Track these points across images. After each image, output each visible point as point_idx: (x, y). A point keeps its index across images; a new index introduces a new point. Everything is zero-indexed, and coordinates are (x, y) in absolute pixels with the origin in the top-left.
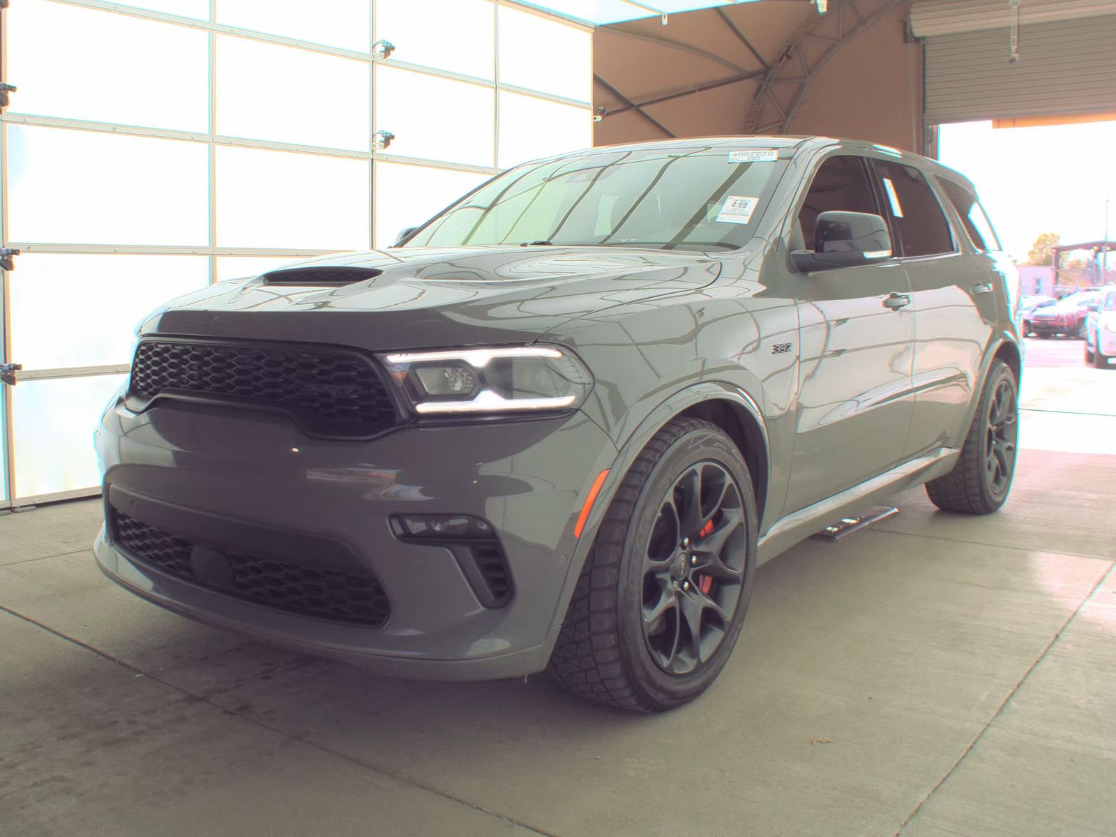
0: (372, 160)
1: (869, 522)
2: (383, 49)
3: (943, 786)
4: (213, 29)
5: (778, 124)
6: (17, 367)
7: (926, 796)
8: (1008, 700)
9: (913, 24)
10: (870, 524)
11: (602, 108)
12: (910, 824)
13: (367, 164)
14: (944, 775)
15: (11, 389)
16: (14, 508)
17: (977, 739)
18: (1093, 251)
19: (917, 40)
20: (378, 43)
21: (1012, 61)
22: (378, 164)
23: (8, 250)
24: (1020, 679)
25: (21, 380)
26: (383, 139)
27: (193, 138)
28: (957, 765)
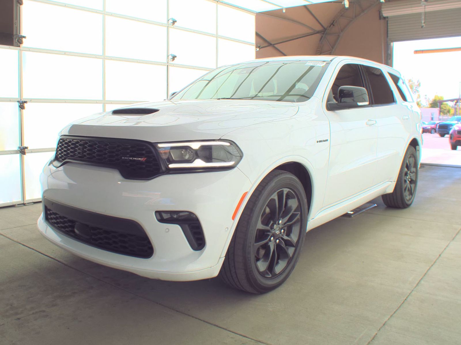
0: (168, 66)
1: (365, 210)
2: (172, 22)
3: (395, 315)
4: (104, 13)
5: (329, 52)
6: (26, 148)
7: (387, 319)
8: (420, 281)
9: (383, 12)
10: (365, 211)
11: (259, 45)
12: (381, 330)
13: (166, 67)
14: (395, 310)
15: (24, 157)
16: (25, 204)
17: (408, 296)
18: (454, 102)
19: (385, 18)
20: (170, 19)
21: (422, 27)
22: (170, 67)
23: (22, 101)
24: (425, 272)
25: (28, 153)
26: (172, 57)
27: (96, 57)
28: (400, 306)
